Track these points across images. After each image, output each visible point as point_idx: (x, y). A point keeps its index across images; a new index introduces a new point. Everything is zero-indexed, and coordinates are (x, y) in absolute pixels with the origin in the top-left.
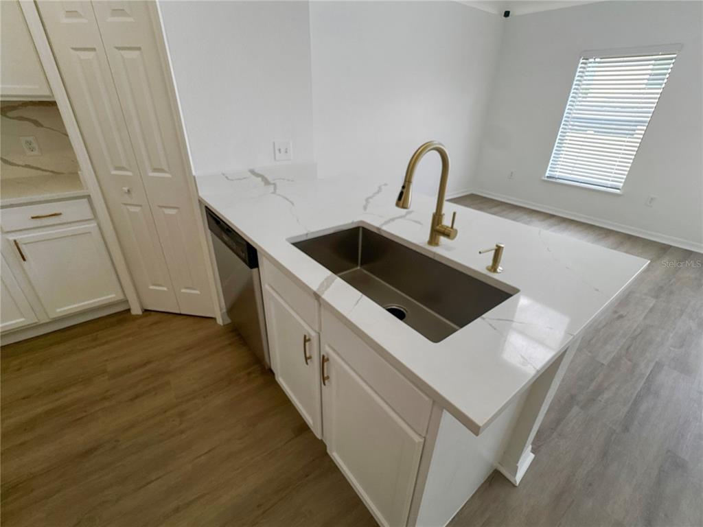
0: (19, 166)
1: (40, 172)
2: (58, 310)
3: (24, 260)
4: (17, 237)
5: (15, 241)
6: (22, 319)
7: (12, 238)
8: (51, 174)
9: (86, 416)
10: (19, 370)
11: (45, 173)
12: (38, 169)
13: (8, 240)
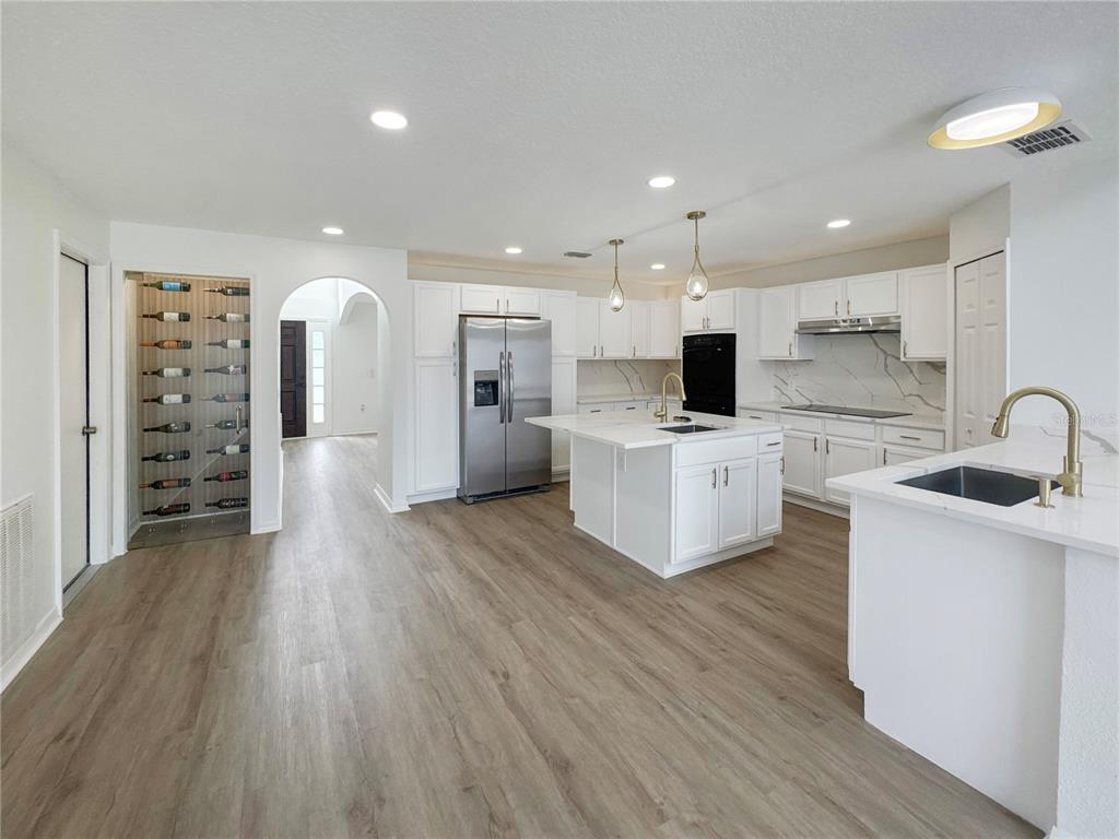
4: (888, 447)
5: (885, 449)
7: (885, 446)
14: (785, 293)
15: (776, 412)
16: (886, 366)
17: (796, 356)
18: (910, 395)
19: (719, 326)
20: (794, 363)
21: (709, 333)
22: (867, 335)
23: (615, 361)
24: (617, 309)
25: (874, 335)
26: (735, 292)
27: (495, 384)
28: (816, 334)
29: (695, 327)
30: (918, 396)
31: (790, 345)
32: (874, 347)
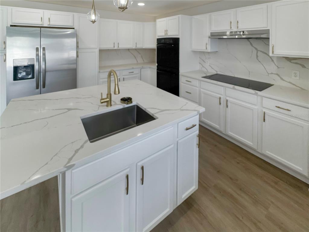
0: (286, 81)
1: (294, 87)
2: (267, 152)
3: (264, 121)
4: (266, 111)
5: (264, 112)
6: (252, 144)
7: (264, 110)
8: (300, 89)
9: (241, 221)
10: (238, 163)
11: (297, 88)
12: (294, 85)
13: (262, 110)
14: (203, 18)
15: (199, 80)
16: (257, 56)
17: (209, 50)
18: (272, 73)
19: (172, 34)
20: (209, 53)
21: (168, 37)
22: (246, 40)
23: (129, 49)
24: (94, 22)
25: (250, 40)
26: (179, 17)
27: (33, 66)
28: (219, 39)
29: (161, 34)
30: (277, 74)
31: (207, 44)
32: (251, 47)
